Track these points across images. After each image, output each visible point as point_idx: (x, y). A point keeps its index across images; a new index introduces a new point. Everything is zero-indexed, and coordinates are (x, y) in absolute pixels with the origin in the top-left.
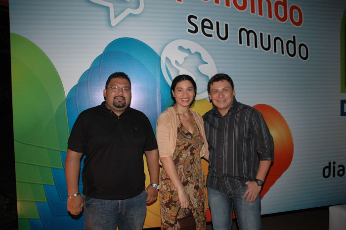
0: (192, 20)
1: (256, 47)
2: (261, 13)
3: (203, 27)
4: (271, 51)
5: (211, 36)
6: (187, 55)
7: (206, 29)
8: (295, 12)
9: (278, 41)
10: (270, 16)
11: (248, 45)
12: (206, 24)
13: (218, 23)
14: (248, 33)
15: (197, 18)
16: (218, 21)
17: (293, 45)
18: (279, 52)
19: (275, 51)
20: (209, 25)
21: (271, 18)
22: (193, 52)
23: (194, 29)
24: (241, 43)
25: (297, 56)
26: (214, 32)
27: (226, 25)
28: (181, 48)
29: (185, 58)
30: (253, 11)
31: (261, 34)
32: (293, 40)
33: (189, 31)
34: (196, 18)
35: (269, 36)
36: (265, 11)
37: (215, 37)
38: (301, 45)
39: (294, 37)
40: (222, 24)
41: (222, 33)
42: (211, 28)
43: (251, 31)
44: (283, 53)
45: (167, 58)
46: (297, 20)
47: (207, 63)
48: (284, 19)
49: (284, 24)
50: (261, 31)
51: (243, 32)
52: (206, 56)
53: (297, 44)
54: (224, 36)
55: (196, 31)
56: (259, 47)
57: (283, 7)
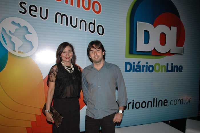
0: (23, 5)
1: (67, 25)
2: (72, 4)
3: (30, 10)
4: (78, 29)
5: (35, 16)
6: (17, 27)
7: (32, 12)
8: (96, 5)
9: (83, 22)
10: (78, 6)
11: (62, 23)
12: (33, 8)
13: (41, 8)
14: (62, 16)
15: (27, 4)
16: (41, 7)
17: (93, 25)
18: (83, 29)
19: (80, 28)
20: (35, 9)
21: (79, 7)
22: (22, 26)
23: (23, 11)
24: (56, 22)
25: (96, 33)
26: (38, 14)
27: (47, 10)
28: (13, 23)
29: (16, 29)
30: (67, 2)
31: (71, 17)
32: (93, 23)
33: (20, 12)
34: (25, 4)
35: (77, 19)
36: (75, 2)
37: (38, 17)
38: (99, 26)
39: (94, 20)
40: (44, 9)
41: (44, 15)
42: (36, 11)
43: (64, 15)
44: (86, 30)
45: (3, 28)
46: (97, 10)
47: (31, 34)
48: (88, 9)
49: (87, 12)
50: (71, 15)
51: (58, 15)
52: (31, 29)
53: (96, 25)
54: (44, 17)
55: (25, 12)
56: (69, 25)
57: (88, 1)
